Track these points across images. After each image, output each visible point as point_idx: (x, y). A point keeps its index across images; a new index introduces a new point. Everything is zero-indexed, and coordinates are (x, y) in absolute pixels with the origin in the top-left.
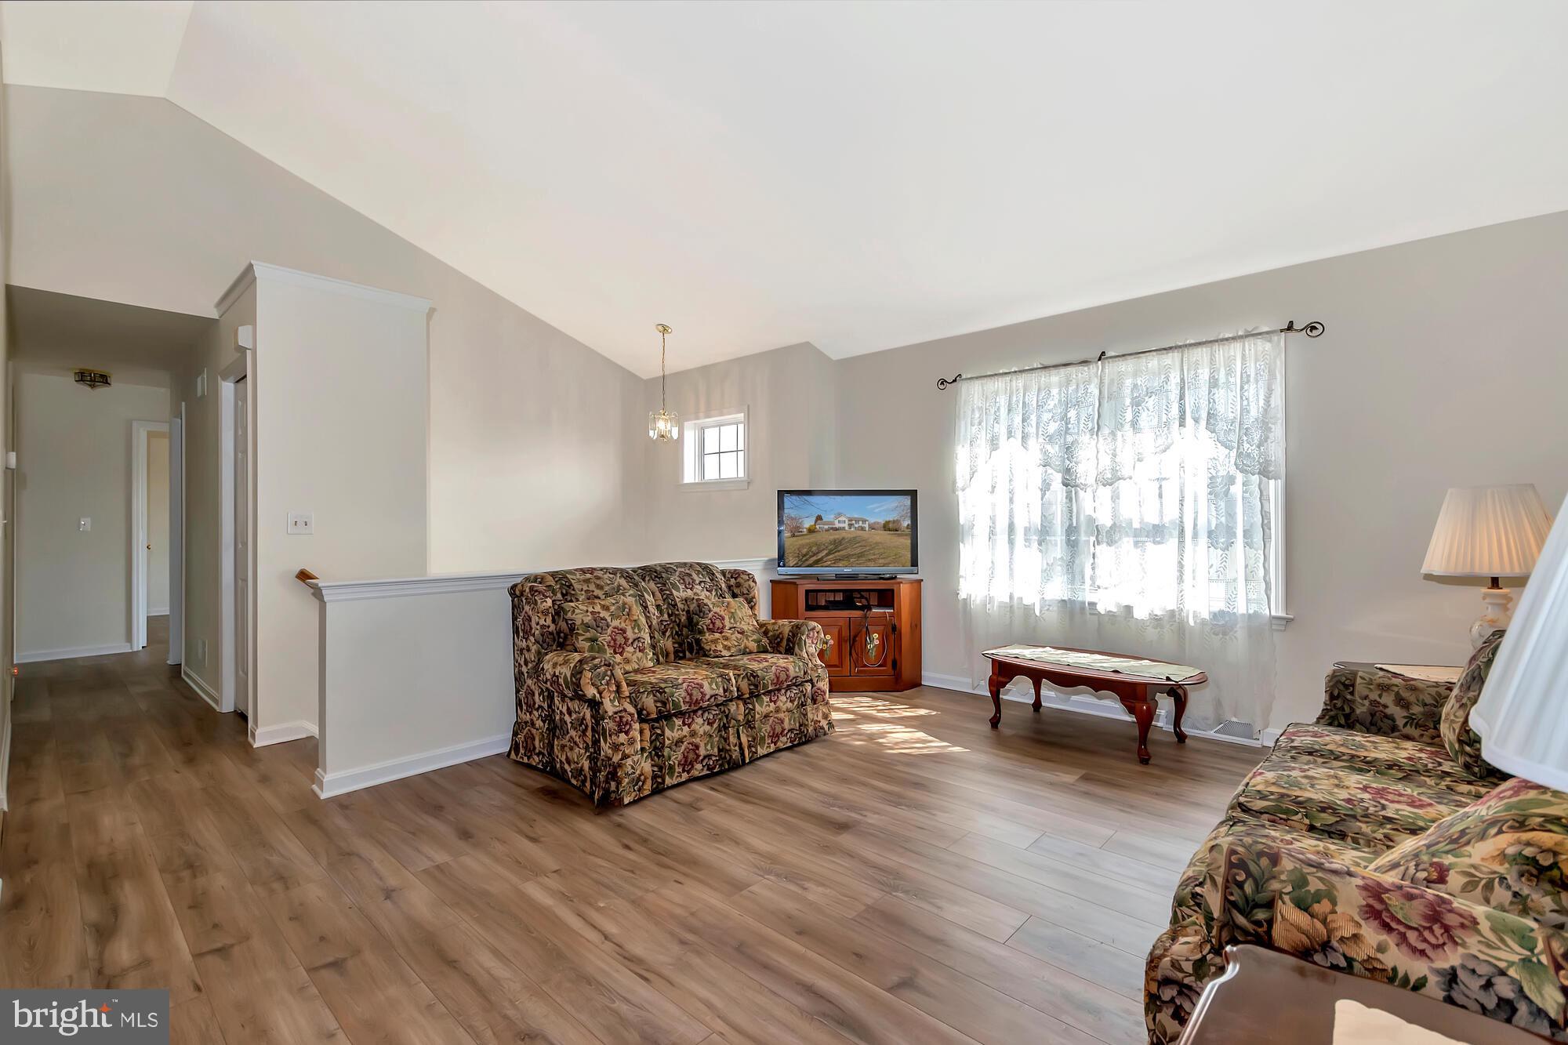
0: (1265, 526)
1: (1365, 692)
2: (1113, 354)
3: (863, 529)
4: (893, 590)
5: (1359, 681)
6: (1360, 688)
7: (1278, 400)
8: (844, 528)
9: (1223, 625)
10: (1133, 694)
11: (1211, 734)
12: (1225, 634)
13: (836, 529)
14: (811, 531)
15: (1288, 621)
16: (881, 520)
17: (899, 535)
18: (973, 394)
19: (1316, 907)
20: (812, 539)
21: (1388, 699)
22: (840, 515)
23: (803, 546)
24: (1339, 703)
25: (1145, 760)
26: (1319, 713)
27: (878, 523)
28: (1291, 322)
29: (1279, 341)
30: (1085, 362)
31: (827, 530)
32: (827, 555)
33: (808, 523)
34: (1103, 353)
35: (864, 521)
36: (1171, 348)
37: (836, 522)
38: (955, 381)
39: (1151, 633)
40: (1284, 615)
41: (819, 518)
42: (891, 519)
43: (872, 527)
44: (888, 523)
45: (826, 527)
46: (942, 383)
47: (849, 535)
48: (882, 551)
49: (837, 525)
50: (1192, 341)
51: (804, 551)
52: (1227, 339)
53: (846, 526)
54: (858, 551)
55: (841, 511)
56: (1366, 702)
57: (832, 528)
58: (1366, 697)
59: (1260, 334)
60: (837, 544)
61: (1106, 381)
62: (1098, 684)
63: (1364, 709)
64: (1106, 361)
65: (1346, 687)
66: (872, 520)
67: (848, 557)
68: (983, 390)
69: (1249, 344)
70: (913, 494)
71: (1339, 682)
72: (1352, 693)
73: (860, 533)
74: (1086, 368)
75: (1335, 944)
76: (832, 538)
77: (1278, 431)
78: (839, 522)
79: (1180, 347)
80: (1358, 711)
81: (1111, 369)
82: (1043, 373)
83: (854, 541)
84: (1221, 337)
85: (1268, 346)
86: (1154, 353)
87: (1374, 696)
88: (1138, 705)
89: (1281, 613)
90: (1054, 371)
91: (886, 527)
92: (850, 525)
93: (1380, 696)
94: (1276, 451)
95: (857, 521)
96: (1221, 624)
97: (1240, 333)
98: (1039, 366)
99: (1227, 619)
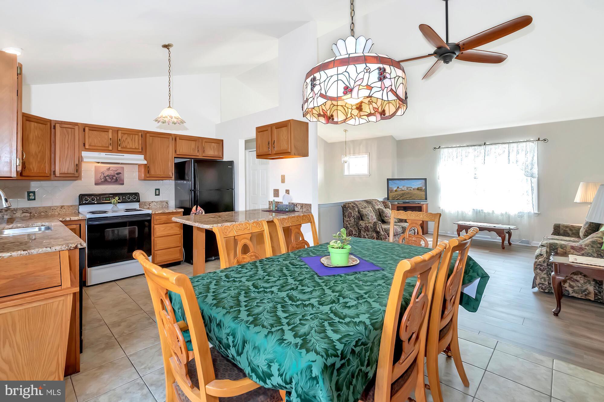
0: (532, 190)
1: (562, 228)
2: (488, 144)
3: (411, 190)
4: (421, 206)
5: (561, 226)
6: (561, 227)
7: (536, 158)
8: (405, 190)
9: (521, 215)
10: (500, 232)
11: (517, 243)
12: (521, 217)
13: (403, 190)
14: (396, 191)
15: (539, 214)
16: (417, 187)
17: (422, 191)
18: (445, 153)
19: (564, 248)
20: (396, 193)
21: (567, 229)
22: (404, 186)
23: (393, 195)
24: (556, 231)
25: (504, 248)
26: (552, 233)
27: (416, 188)
28: (539, 138)
29: (536, 143)
30: (480, 145)
31: (400, 191)
32: (400, 197)
33: (395, 189)
34: (485, 143)
35: (411, 188)
36: (505, 143)
37: (403, 188)
38: (439, 148)
39: (500, 218)
40: (537, 212)
41: (398, 187)
42: (420, 187)
43: (414, 189)
44: (418, 188)
45: (400, 190)
46: (435, 149)
47: (407, 192)
48: (417, 196)
49: (403, 189)
50: (512, 142)
51: (394, 196)
52: (521, 142)
53: (406, 189)
54: (410, 196)
55: (404, 185)
56: (563, 230)
57: (402, 190)
58: (563, 229)
59: (531, 141)
60: (403, 194)
61: (487, 151)
62: (490, 230)
63: (562, 232)
64: (487, 145)
65: (558, 227)
66: (414, 187)
67: (407, 198)
68: (448, 151)
69: (528, 143)
70: (425, 179)
71: (556, 226)
72: (560, 228)
73: (410, 191)
74: (480, 147)
75: (567, 252)
76: (402, 193)
77: (536, 166)
78: (404, 188)
79: (508, 143)
80: (561, 232)
81: (488, 148)
82: (467, 148)
83: (408, 193)
84: (520, 141)
85: (533, 144)
86: (501, 144)
87: (564, 229)
88: (502, 235)
89: (536, 212)
90: (471, 147)
91: (418, 189)
92: (407, 189)
93: (566, 229)
94: (535, 171)
95: (409, 188)
96: (521, 216)
97: (525, 140)
98: (466, 146)
99: (522, 213)
